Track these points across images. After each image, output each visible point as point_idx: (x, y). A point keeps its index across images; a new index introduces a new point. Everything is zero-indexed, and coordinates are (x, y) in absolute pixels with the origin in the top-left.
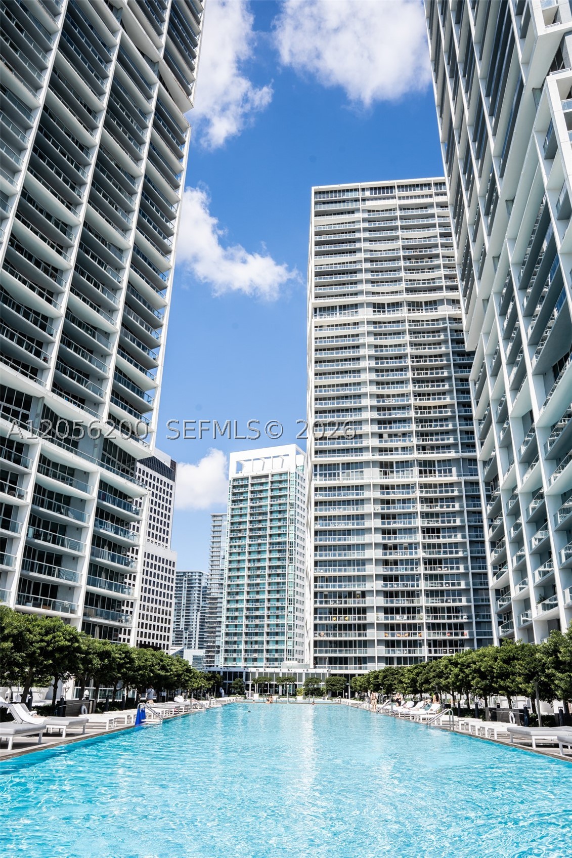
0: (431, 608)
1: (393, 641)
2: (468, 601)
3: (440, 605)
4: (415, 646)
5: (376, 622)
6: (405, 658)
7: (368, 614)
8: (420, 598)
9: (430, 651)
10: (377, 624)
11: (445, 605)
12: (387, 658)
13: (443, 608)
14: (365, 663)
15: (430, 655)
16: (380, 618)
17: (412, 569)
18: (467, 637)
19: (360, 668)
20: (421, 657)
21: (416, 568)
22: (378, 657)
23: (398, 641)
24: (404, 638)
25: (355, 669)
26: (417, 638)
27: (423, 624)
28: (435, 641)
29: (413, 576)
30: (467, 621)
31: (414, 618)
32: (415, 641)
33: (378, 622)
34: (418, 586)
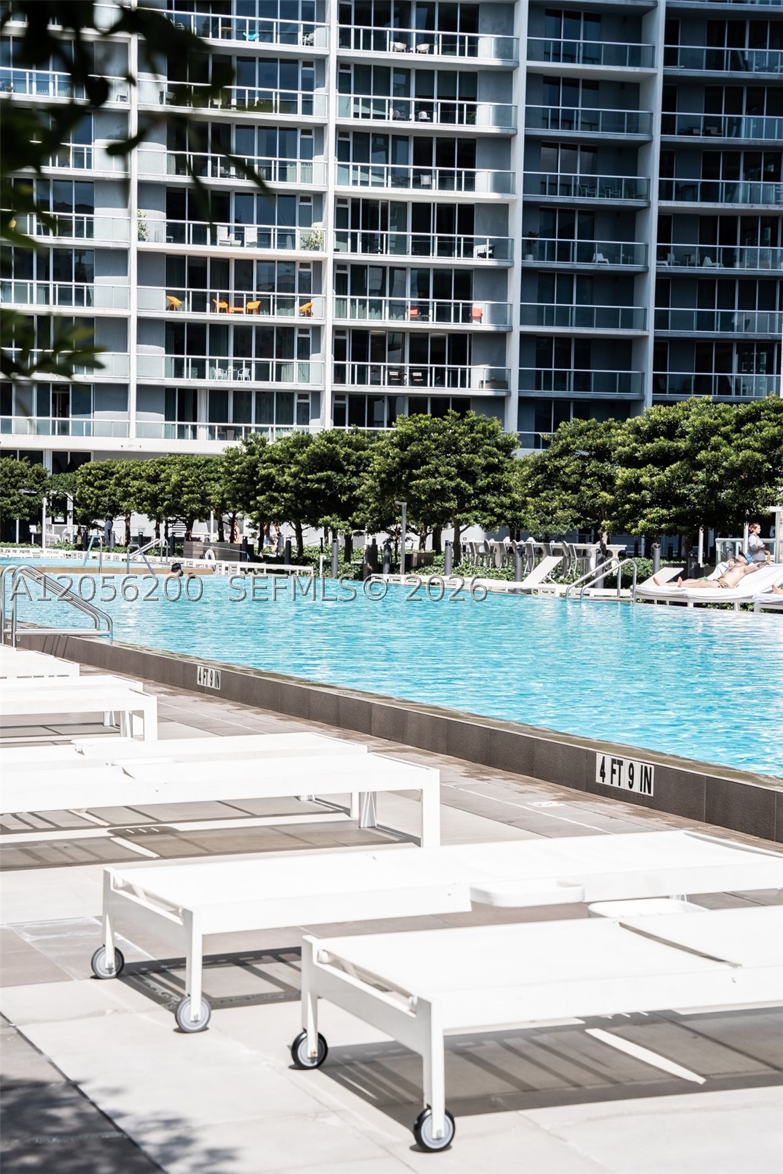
0: (355, 202)
1: (197, 329)
2: (501, 185)
3: (387, 192)
4: (285, 352)
5: (134, 246)
6: (242, 396)
7: (101, 214)
8: (317, 159)
9: (339, 375)
10: (141, 254)
11: (410, 194)
12: (169, 391)
13: (400, 207)
14: (84, 409)
15: (340, 388)
16: (151, 231)
17: (290, 37)
18: (485, 325)
19: (64, 429)
20: (303, 395)
21: (309, 30)
22: (140, 388)
23: (219, 330)
24: (244, 318)
25: (40, 430)
26: (293, 318)
27: (318, 265)
28: (360, 335)
29: (290, 62)
30: (489, 262)
31: (285, 239)
32: (286, 332)
33: (145, 246)
34: (308, 109)
